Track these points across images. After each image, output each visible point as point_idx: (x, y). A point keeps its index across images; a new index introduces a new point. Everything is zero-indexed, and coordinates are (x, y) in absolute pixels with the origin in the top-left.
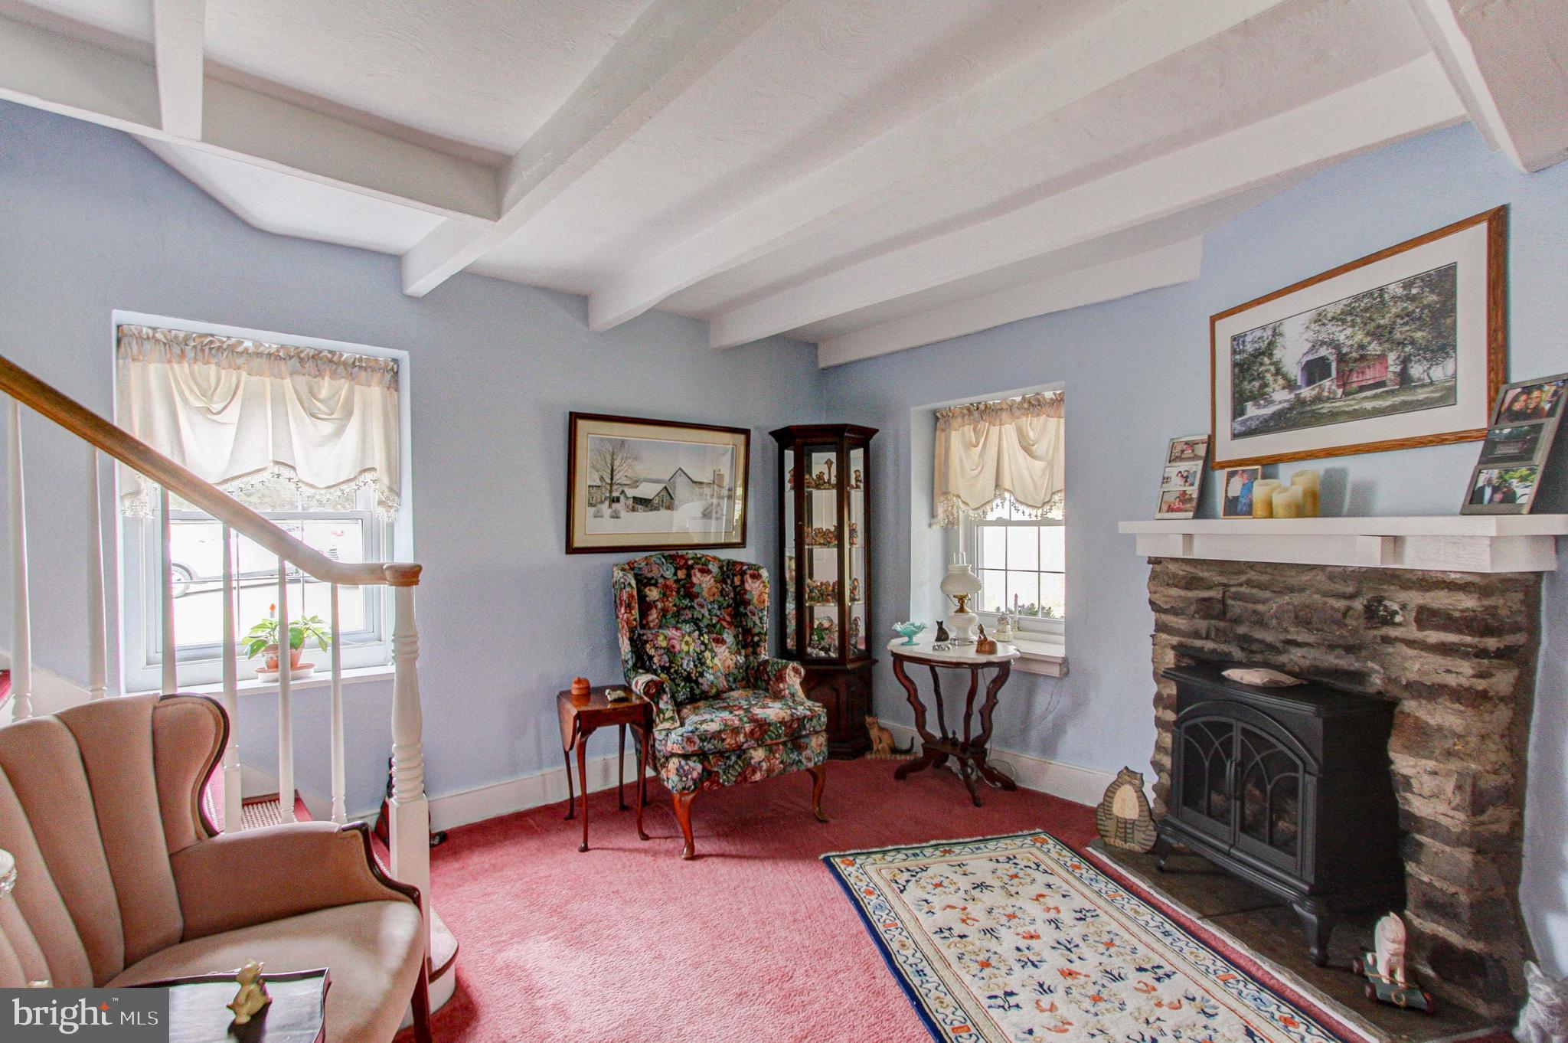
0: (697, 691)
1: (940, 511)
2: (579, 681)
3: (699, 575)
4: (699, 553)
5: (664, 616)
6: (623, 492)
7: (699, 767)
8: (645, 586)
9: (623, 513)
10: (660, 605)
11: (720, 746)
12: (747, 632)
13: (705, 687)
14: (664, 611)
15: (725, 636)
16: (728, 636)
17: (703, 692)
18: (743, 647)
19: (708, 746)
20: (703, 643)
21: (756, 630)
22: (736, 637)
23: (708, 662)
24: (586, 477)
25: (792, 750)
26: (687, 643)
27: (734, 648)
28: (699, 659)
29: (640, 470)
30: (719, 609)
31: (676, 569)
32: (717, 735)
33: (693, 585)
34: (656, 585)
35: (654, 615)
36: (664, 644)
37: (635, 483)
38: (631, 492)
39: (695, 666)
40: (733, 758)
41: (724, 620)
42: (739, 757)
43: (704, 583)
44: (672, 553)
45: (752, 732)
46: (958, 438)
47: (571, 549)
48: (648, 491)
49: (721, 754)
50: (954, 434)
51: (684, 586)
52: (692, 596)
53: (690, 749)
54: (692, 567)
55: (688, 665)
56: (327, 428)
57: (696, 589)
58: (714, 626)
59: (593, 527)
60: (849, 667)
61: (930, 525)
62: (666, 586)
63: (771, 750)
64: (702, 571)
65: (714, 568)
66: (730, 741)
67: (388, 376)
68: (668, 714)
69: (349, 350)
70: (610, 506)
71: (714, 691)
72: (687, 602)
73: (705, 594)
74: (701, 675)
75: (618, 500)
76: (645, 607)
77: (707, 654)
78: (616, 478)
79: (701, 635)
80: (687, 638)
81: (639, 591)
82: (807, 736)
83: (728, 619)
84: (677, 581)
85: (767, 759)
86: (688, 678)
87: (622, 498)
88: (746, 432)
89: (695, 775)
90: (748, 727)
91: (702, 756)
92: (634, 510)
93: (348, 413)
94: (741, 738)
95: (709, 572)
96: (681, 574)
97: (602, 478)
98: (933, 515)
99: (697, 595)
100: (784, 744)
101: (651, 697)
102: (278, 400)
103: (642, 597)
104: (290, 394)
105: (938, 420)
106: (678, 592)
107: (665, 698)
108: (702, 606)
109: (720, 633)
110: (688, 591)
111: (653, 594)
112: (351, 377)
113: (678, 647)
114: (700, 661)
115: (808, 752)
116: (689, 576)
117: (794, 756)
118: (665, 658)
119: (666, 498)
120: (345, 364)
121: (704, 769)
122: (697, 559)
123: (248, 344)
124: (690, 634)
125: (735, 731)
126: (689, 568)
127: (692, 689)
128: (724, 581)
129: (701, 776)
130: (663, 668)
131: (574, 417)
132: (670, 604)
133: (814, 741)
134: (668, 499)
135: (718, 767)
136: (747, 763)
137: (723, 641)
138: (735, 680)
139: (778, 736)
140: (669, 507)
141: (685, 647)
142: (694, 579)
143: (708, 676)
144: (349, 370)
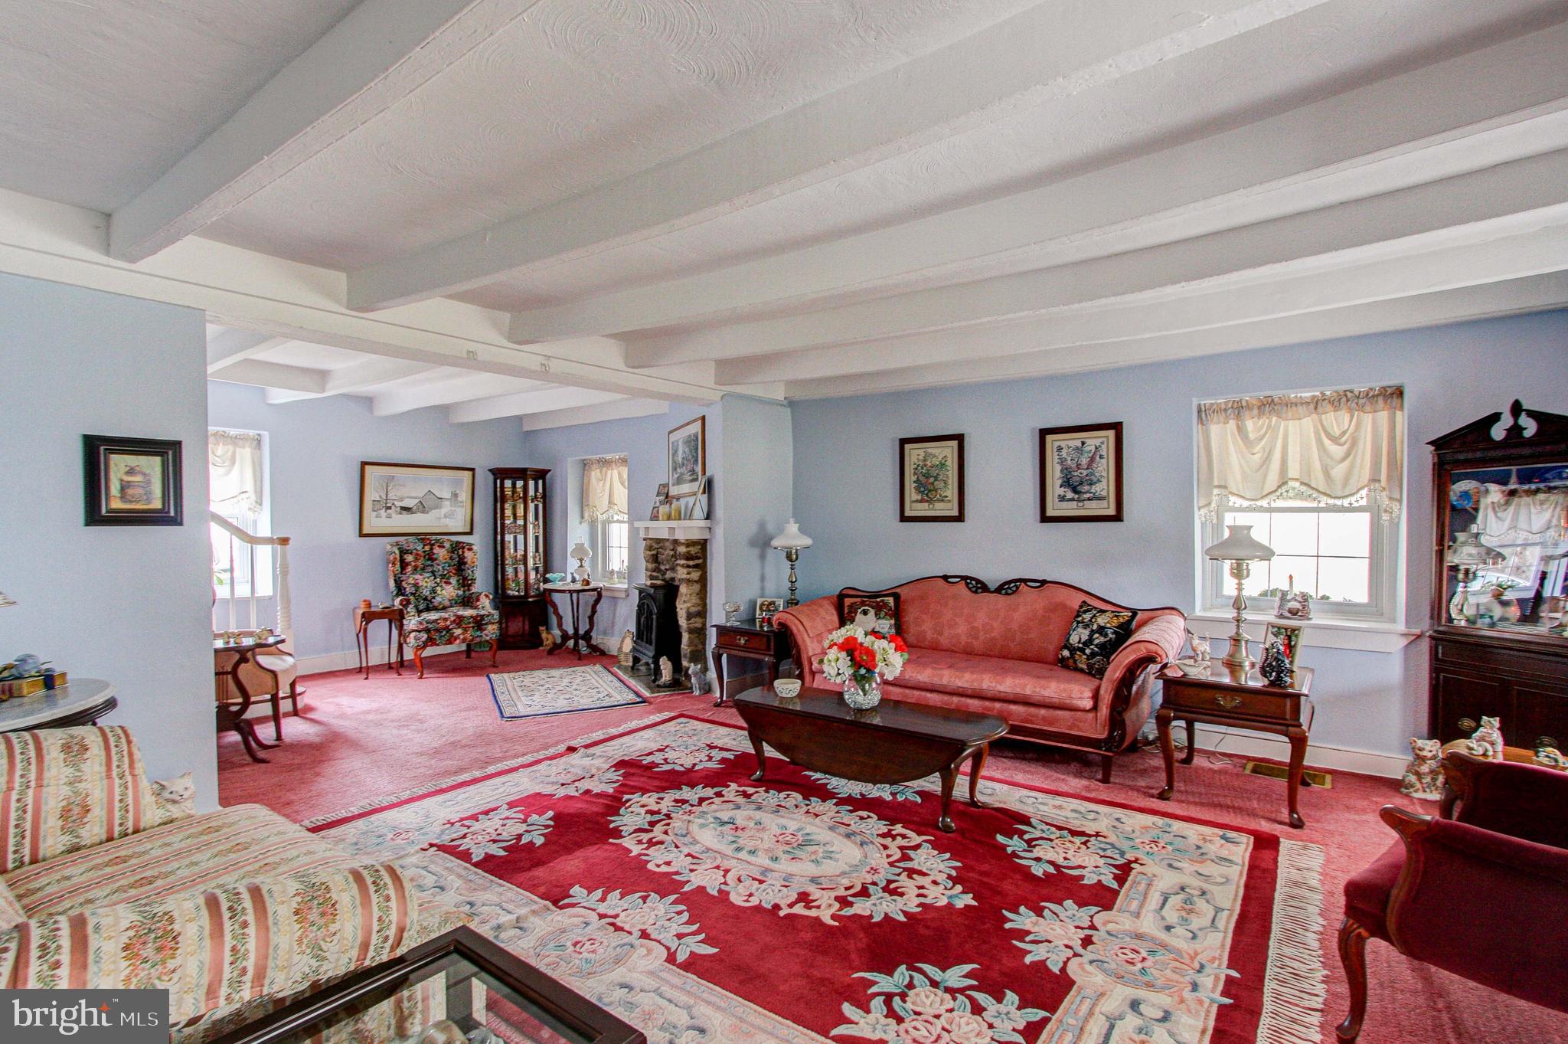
0: (431, 605)
1: (586, 515)
2: (365, 601)
3: (437, 549)
4: (439, 537)
5: (416, 570)
6: (394, 504)
7: (426, 636)
8: (405, 553)
9: (394, 515)
10: (413, 564)
11: (437, 626)
12: (465, 579)
13: (436, 604)
14: (415, 568)
15: (451, 580)
16: (453, 581)
17: (434, 606)
18: (462, 587)
19: (430, 626)
20: (436, 583)
21: (470, 578)
22: (458, 581)
23: (439, 592)
24: (371, 495)
25: (477, 630)
27: (456, 586)
29: (404, 492)
30: (449, 567)
31: (424, 545)
32: (435, 621)
33: (434, 554)
34: (411, 553)
35: (409, 569)
36: (414, 583)
37: (401, 499)
38: (399, 504)
39: (431, 594)
40: (444, 632)
41: (451, 572)
42: (447, 632)
43: (441, 553)
44: (423, 537)
45: (454, 621)
46: (595, 474)
47: (362, 535)
48: (410, 503)
49: (438, 630)
50: (593, 473)
51: (428, 555)
52: (433, 560)
53: (422, 627)
54: (433, 545)
55: (426, 593)
56: (222, 471)
57: (435, 556)
58: (445, 575)
59: (376, 522)
60: (530, 600)
61: (581, 523)
62: (417, 554)
63: (465, 630)
64: (439, 546)
65: (447, 545)
66: (442, 624)
67: (255, 443)
68: (412, 614)
69: (233, 432)
70: (386, 512)
71: (441, 606)
72: (429, 562)
73: (441, 559)
74: (434, 598)
75: (390, 508)
76: (404, 565)
77: (439, 588)
78: (390, 496)
79: (436, 579)
80: (427, 580)
81: (401, 556)
82: (486, 624)
83: (454, 572)
84: (424, 552)
85: (463, 633)
86: (425, 599)
87: (393, 507)
88: (473, 470)
89: (423, 639)
90: (452, 618)
91: (427, 630)
92: (400, 514)
93: (233, 463)
94: (448, 623)
95: (444, 547)
96: (427, 548)
97: (380, 497)
98: (582, 517)
99: (436, 559)
100: (473, 627)
101: (404, 606)
103: (402, 560)
105: (585, 465)
106: (424, 558)
107: (411, 606)
108: (438, 565)
109: (448, 579)
110: (431, 557)
111: (409, 558)
112: (235, 444)
113: (420, 584)
114: (433, 591)
115: (487, 632)
116: (432, 549)
117: (478, 633)
118: (413, 589)
119: (421, 507)
120: (231, 438)
121: (428, 637)
122: (437, 541)
124: (429, 579)
125: (446, 620)
127: (428, 604)
128: (453, 552)
129: (427, 639)
130: (412, 594)
131: (364, 464)
132: (419, 563)
133: (490, 627)
134: (422, 508)
135: (436, 636)
136: (452, 635)
137: (450, 583)
138: (456, 603)
139: (469, 623)
140: (423, 512)
141: (425, 584)
142: (435, 551)
143: (438, 599)
144: (234, 440)
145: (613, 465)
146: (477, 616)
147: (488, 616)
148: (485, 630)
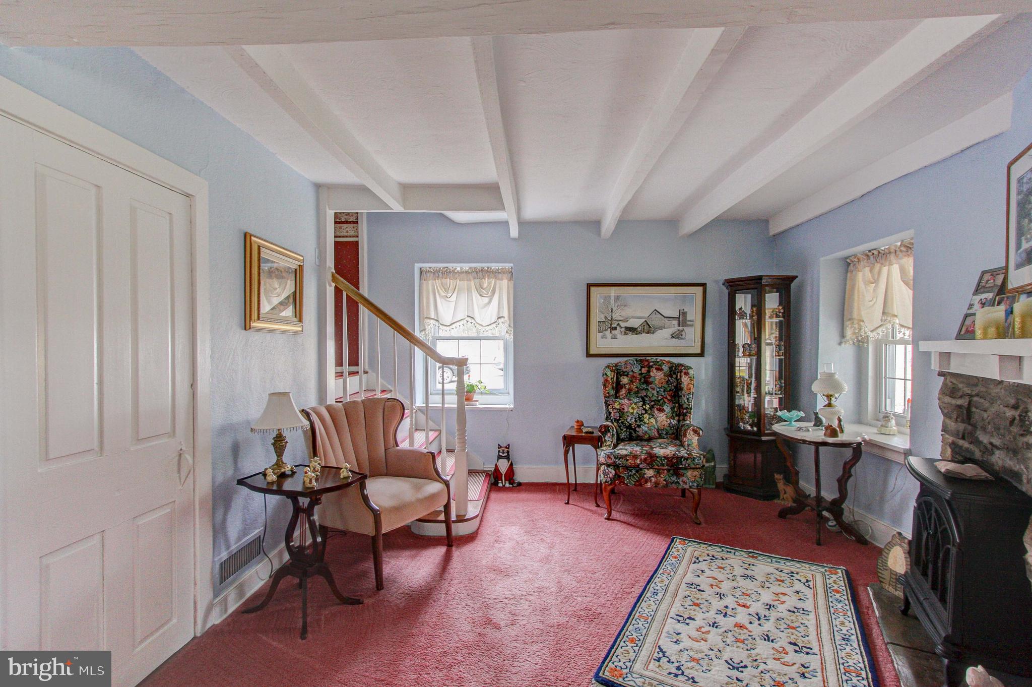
0: (634, 435)
1: (849, 333)
2: (578, 422)
3: (655, 371)
4: (659, 359)
5: (629, 393)
6: (618, 324)
7: (613, 472)
8: (621, 376)
9: (619, 336)
10: (627, 387)
11: (625, 463)
12: (680, 406)
13: (640, 434)
14: (630, 390)
15: (665, 407)
16: (667, 408)
17: (638, 436)
18: (677, 415)
19: (618, 462)
20: (644, 409)
21: (685, 406)
22: (672, 409)
23: (646, 420)
24: (597, 316)
25: (673, 475)
26: (633, 408)
27: (670, 415)
28: (639, 417)
29: (627, 312)
30: (664, 391)
31: (642, 367)
32: (624, 457)
33: (650, 377)
34: (627, 376)
35: (623, 392)
36: (618, 407)
37: (626, 320)
38: (623, 324)
39: (636, 421)
40: (634, 472)
41: (666, 398)
42: (637, 471)
43: (657, 376)
44: (643, 359)
45: (645, 459)
46: (862, 275)
47: (589, 355)
48: (635, 323)
49: (627, 468)
50: (860, 275)
51: (644, 377)
52: (647, 382)
53: (609, 462)
54: (652, 367)
55: (631, 420)
56: (486, 300)
57: (651, 380)
58: (659, 401)
59: (603, 342)
60: (764, 438)
61: (840, 344)
62: (633, 376)
63: (658, 472)
64: (657, 369)
65: (666, 368)
66: (631, 462)
67: (510, 275)
68: (608, 443)
69: (494, 266)
70: (611, 332)
71: (647, 436)
72: (644, 386)
73: (656, 382)
74: (639, 426)
75: (616, 328)
76: (618, 387)
77: (646, 416)
78: (614, 316)
79: (644, 404)
80: (633, 405)
81: (617, 378)
82: (686, 469)
83: (669, 398)
84: (641, 374)
85: (655, 476)
86: (629, 427)
87: (618, 328)
88: (704, 285)
89: (611, 475)
90: (643, 457)
91: (616, 467)
92: (625, 334)
93: (494, 292)
94: (638, 461)
95: (661, 370)
96: (644, 370)
97: (606, 317)
98: (843, 336)
99: (651, 383)
100: (668, 470)
101: (602, 433)
102: (469, 290)
103: (618, 382)
104: (473, 287)
105: (848, 265)
106: (640, 380)
107: (609, 434)
108: (654, 389)
109: (661, 405)
110: (646, 380)
111: (625, 380)
112: (496, 278)
113: (626, 409)
114: (640, 418)
115: (684, 478)
116: (649, 371)
117: (674, 479)
118: (618, 414)
119: (646, 327)
120: (493, 272)
121: (616, 474)
122: (656, 362)
123: (459, 269)
124: (636, 404)
125: (635, 457)
126: (650, 367)
127: (630, 433)
128: (670, 375)
129: (615, 478)
130: (615, 419)
131: (589, 286)
132: (634, 387)
133: (689, 473)
134: (648, 328)
135: (624, 474)
136: (642, 476)
137: (663, 411)
138: (667, 434)
139: (663, 465)
140: (648, 333)
141: (631, 411)
142: (652, 374)
143: (644, 428)
144: (495, 274)
145: (892, 257)
146: (674, 456)
147: (687, 459)
148: (683, 476)
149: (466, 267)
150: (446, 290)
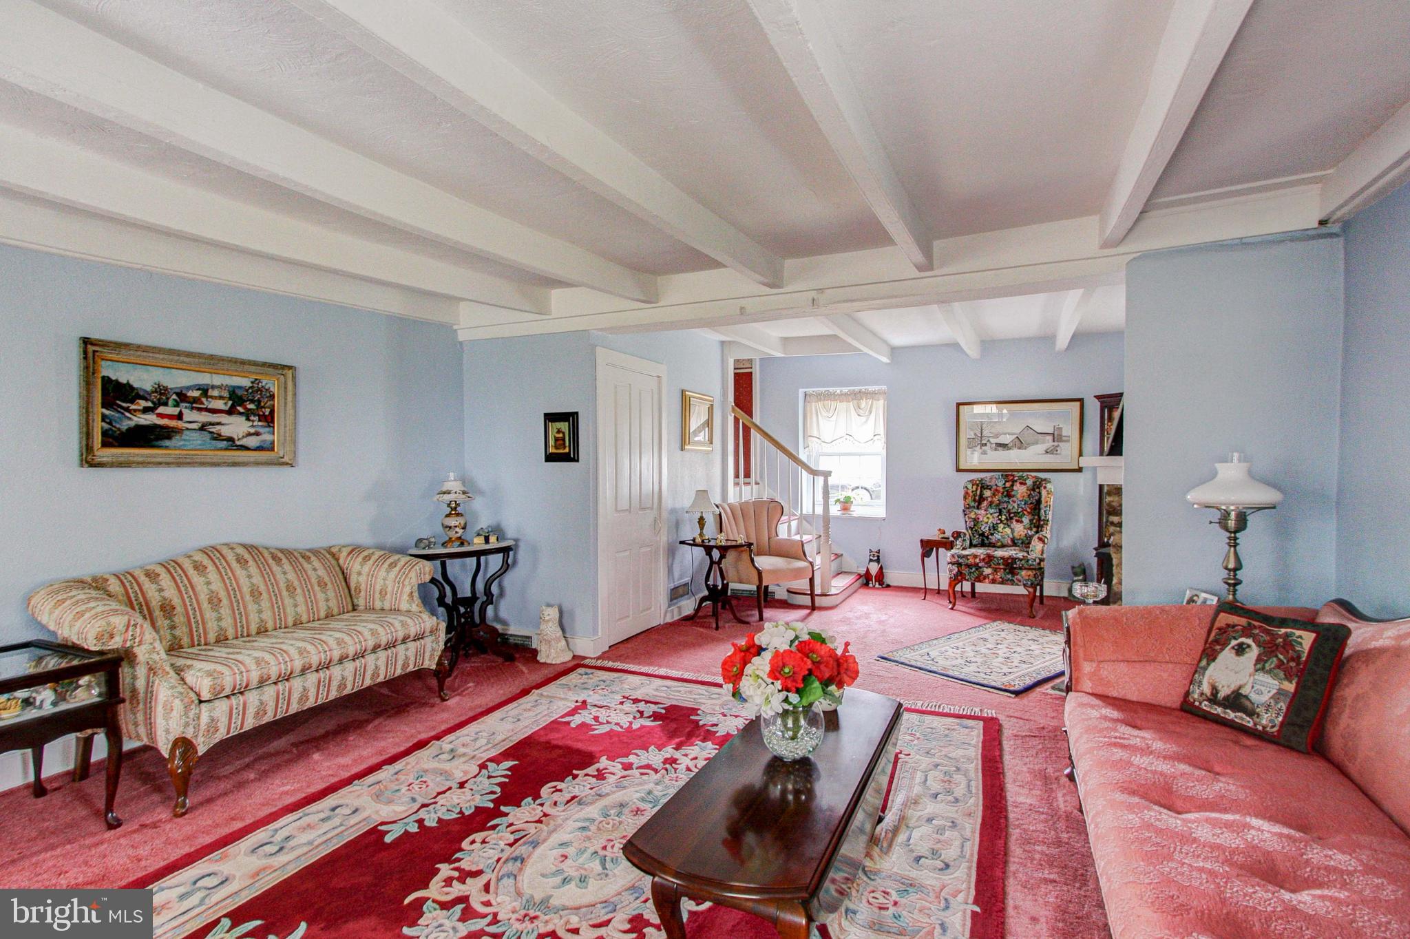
0: (986, 542)
2: (938, 529)
3: (1018, 485)
4: (1025, 474)
5: (990, 505)
6: (988, 441)
7: (956, 569)
8: (985, 489)
9: (989, 452)
10: (989, 499)
11: (966, 561)
12: (1039, 519)
13: (993, 541)
14: (991, 504)
15: (1024, 519)
16: (1026, 520)
17: (990, 543)
18: (1035, 527)
19: (961, 561)
20: (1000, 519)
21: (1043, 518)
22: (1031, 521)
23: (1000, 529)
24: (966, 434)
25: (1008, 573)
26: (988, 518)
27: (1028, 526)
28: (993, 527)
29: (998, 429)
30: (1025, 504)
31: (1006, 481)
32: (966, 557)
33: (1013, 490)
34: (990, 489)
35: (985, 504)
36: (973, 517)
37: (997, 436)
38: (993, 440)
39: (990, 530)
40: (974, 569)
41: (1026, 510)
42: (977, 569)
43: (1020, 490)
44: (1009, 475)
45: (984, 559)
47: (959, 470)
48: (1006, 439)
49: (968, 566)
51: (1007, 491)
52: (1009, 496)
53: (954, 560)
54: (1016, 481)
55: (985, 528)
56: (864, 419)
57: (1013, 493)
58: (1019, 513)
59: (974, 459)
62: (996, 490)
63: (996, 570)
64: (1021, 483)
65: (1029, 482)
66: (971, 561)
67: (885, 396)
68: (958, 547)
69: (871, 388)
70: (981, 448)
71: (999, 544)
72: (1006, 499)
73: (1018, 496)
74: (992, 534)
75: (986, 445)
76: (980, 499)
77: (1001, 526)
78: (984, 433)
79: (1000, 514)
80: (989, 516)
81: (980, 491)
82: (1020, 568)
83: (1029, 510)
84: (1005, 488)
85: (992, 574)
86: (982, 534)
87: (988, 444)
88: (1081, 400)
89: (954, 572)
90: (982, 557)
91: (959, 565)
92: (996, 450)
93: (870, 412)
94: (977, 560)
95: (1025, 484)
96: (1008, 485)
97: (975, 434)
99: (1013, 496)
100: (1005, 570)
101: (954, 538)
102: (848, 411)
103: (981, 495)
104: (852, 408)
106: (1003, 493)
107: (960, 539)
108: (1015, 502)
109: (1021, 517)
110: (1009, 494)
111: (987, 493)
112: (873, 398)
113: (981, 519)
114: (995, 527)
115: (1019, 577)
116: (1012, 485)
117: (1009, 577)
118: (972, 523)
119: (1018, 442)
120: (869, 394)
121: (959, 571)
122: (1021, 477)
123: (838, 391)
124: (991, 514)
125: (975, 556)
126: (1014, 481)
127: (983, 540)
128: (1033, 490)
129: (957, 573)
130: (970, 527)
131: (959, 405)
132: (995, 500)
133: (1023, 573)
134: (1020, 443)
135: (965, 571)
136: (981, 573)
137: (1022, 522)
138: (1022, 543)
139: (999, 564)
140: (1020, 448)
141: (986, 520)
142: (1015, 488)
143: (998, 536)
144: (872, 395)
146: (1010, 557)
147: (1021, 560)
148: (1017, 574)
149: (845, 390)
150: (828, 411)
